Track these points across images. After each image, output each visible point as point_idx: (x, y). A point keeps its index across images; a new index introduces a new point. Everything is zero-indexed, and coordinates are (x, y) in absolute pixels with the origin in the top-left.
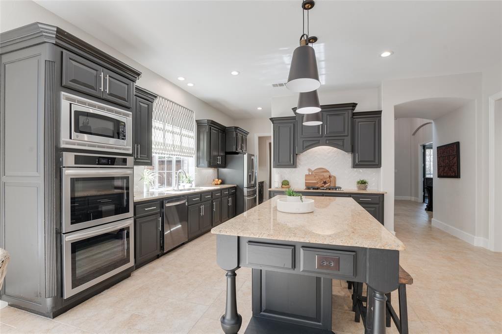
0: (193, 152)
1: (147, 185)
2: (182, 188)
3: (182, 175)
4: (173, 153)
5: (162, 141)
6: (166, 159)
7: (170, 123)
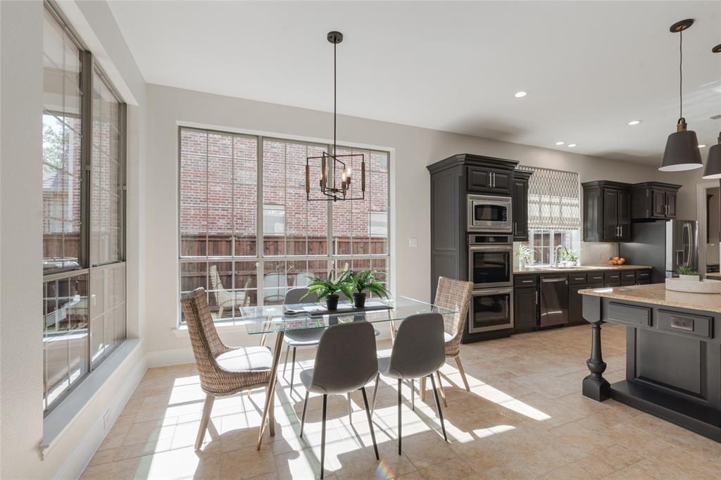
0: (578, 223)
1: (522, 260)
2: (563, 266)
3: (561, 251)
4: (551, 226)
5: (538, 215)
6: (542, 233)
7: (547, 193)
